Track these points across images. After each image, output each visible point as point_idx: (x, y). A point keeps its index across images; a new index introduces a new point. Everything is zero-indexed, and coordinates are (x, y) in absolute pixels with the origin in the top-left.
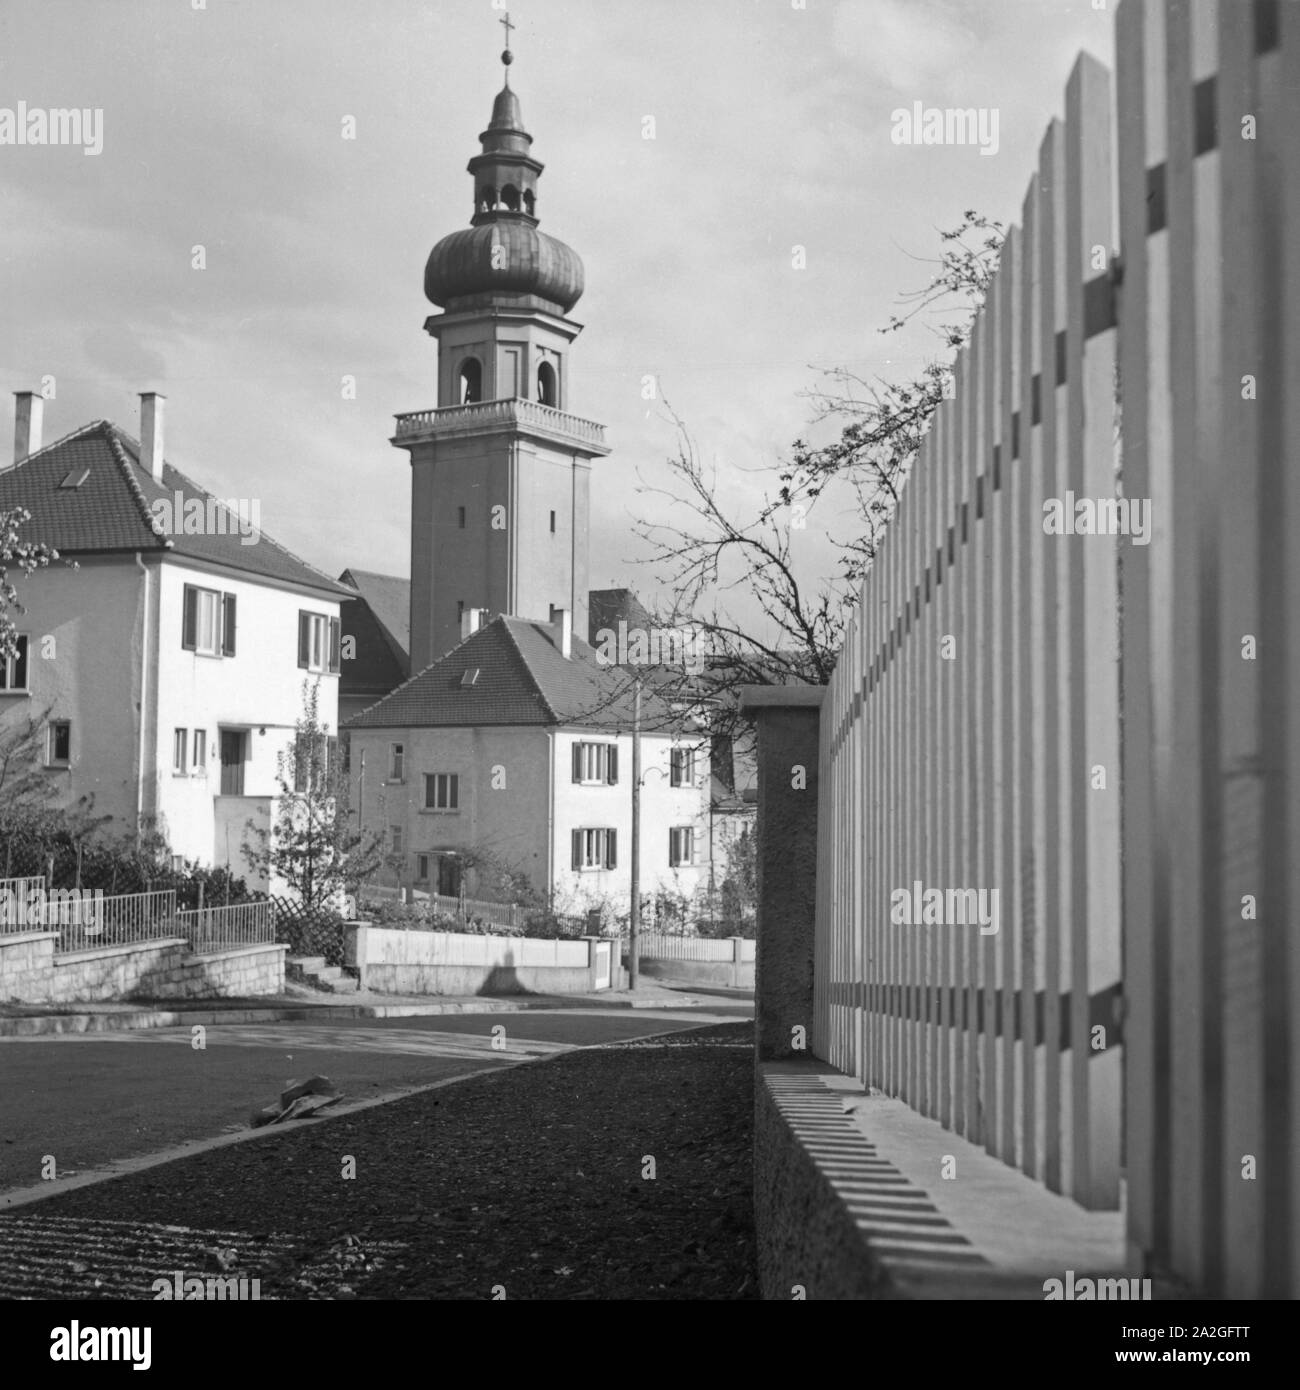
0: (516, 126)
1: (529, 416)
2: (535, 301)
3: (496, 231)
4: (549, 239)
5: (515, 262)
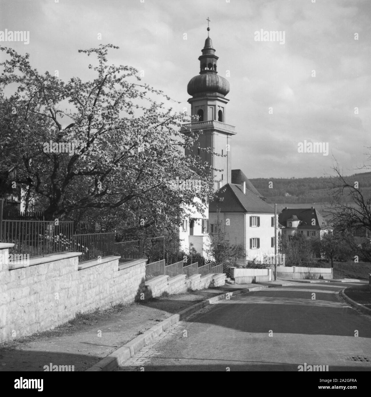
0: (211, 47)
1: (217, 125)
2: (218, 94)
3: (207, 76)
4: (221, 77)
5: (212, 84)
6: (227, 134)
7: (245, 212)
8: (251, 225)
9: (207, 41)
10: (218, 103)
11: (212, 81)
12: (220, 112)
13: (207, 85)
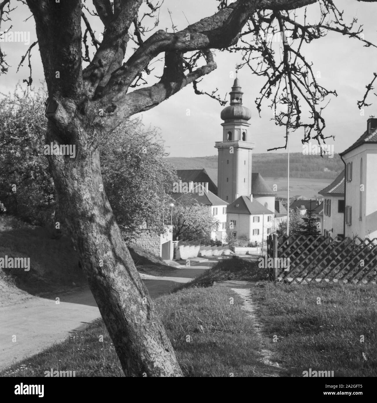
0: (238, 86)
1: (241, 143)
2: (242, 121)
3: (235, 108)
4: (245, 107)
5: (238, 114)
6: (249, 149)
7: (250, 214)
8: (254, 221)
9: (236, 81)
10: (242, 127)
11: (238, 112)
12: (244, 133)
13: (235, 114)
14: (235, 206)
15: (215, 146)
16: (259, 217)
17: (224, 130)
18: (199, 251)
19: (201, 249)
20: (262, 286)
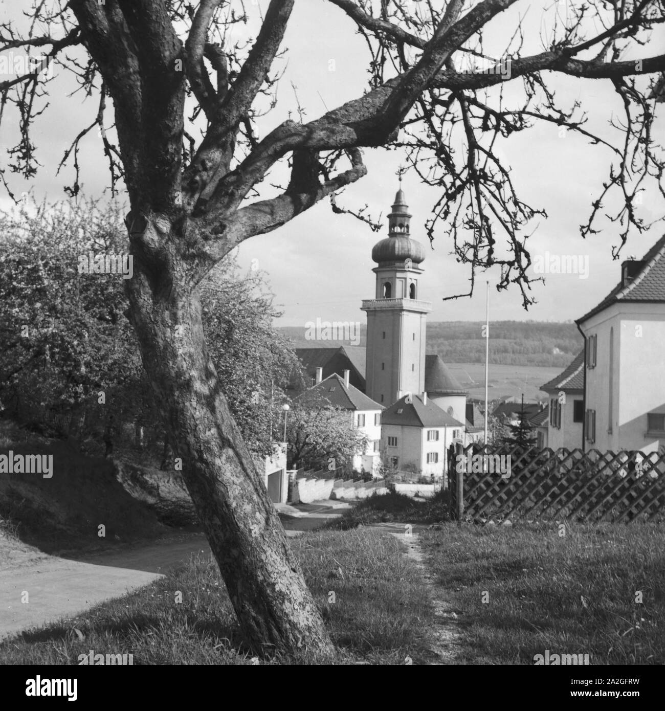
0: (403, 203)
1: (407, 303)
3: (397, 241)
4: (414, 241)
5: (403, 252)
6: (421, 313)
7: (422, 426)
8: (428, 439)
9: (398, 195)
10: (409, 275)
11: (402, 248)
12: (412, 286)
13: (396, 253)
14: (396, 412)
15: (361, 306)
16: (437, 432)
17: (377, 279)
18: (333, 490)
19: (336, 486)
20: (438, 529)
